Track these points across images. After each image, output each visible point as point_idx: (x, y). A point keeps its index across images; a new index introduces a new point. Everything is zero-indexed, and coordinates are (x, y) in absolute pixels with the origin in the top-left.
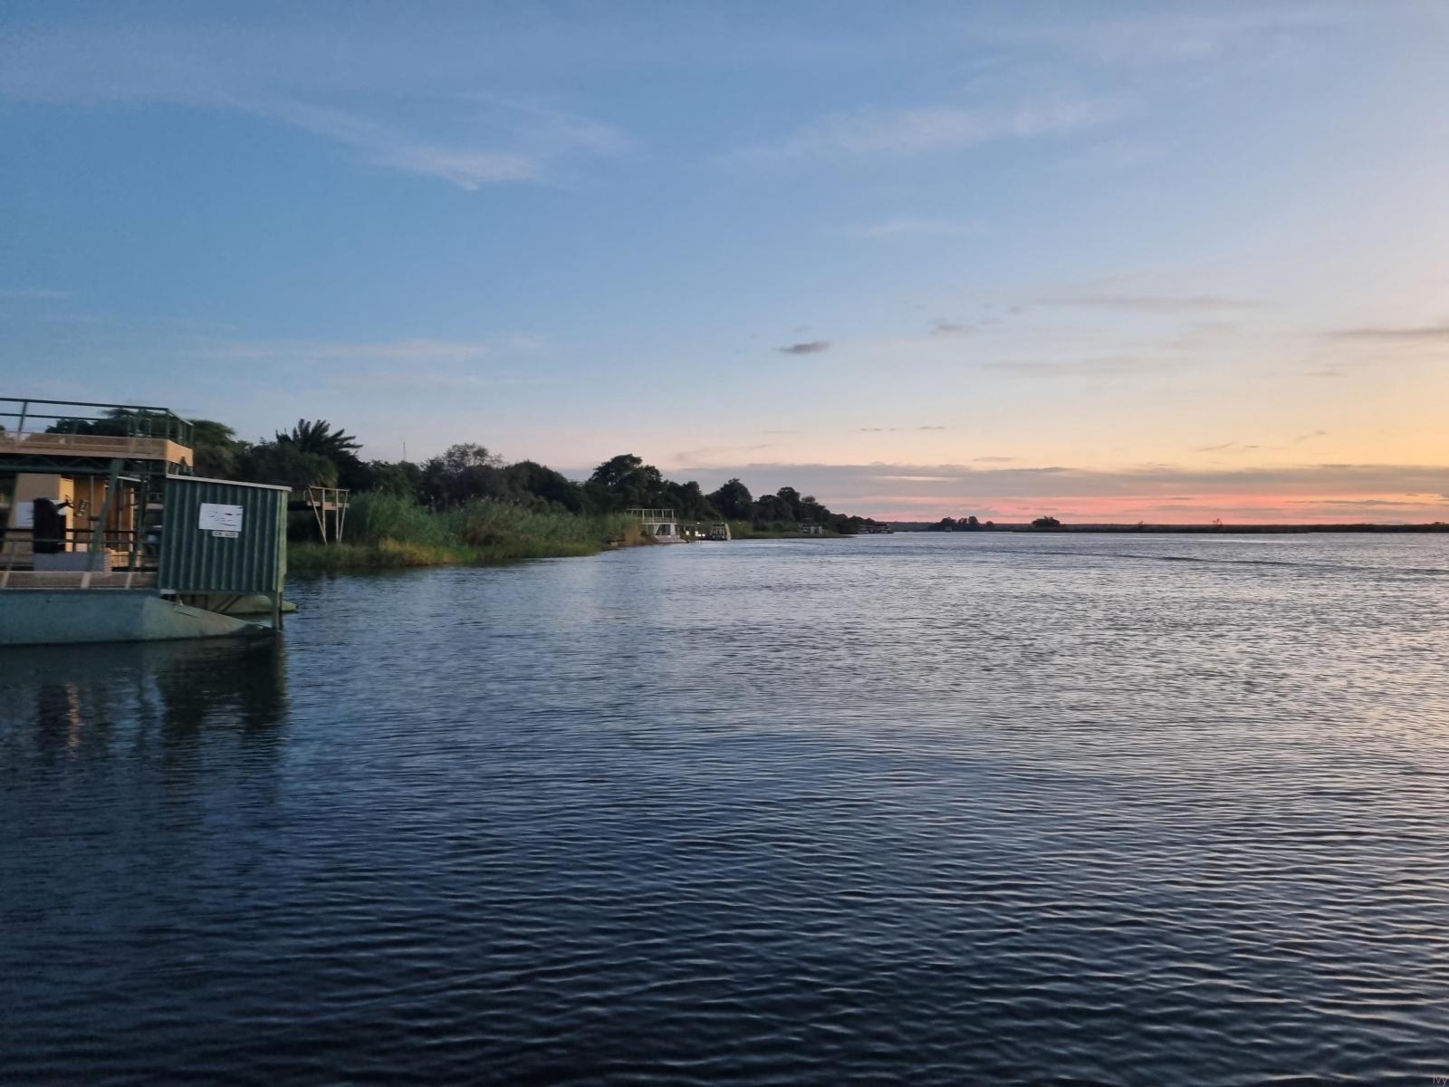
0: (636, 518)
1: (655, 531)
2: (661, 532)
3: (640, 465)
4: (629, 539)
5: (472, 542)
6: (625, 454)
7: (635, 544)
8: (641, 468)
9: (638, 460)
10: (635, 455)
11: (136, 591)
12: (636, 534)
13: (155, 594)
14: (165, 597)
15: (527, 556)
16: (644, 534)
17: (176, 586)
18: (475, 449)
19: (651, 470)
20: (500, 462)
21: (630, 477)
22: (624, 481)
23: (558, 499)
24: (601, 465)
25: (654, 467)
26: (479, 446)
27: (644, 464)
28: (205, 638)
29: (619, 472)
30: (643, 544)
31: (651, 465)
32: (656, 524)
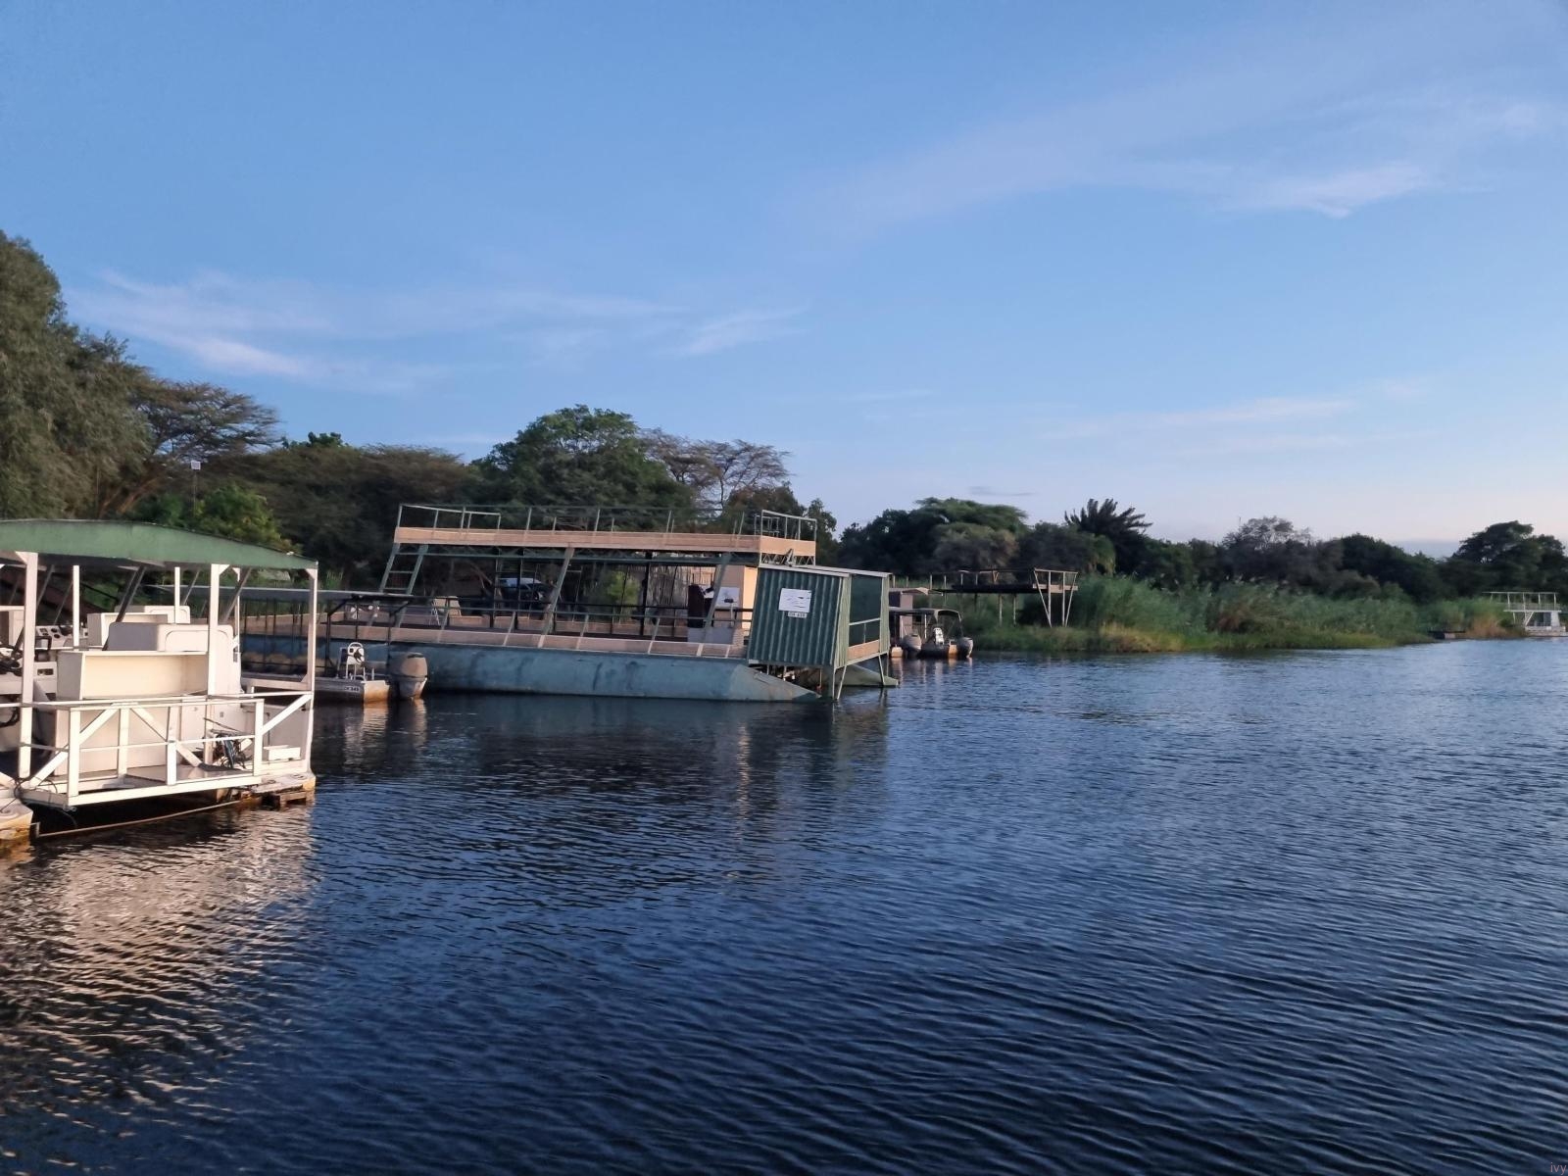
0: (1498, 603)
1: (1527, 621)
2: (1536, 623)
3: (1531, 535)
4: (1480, 627)
5: (1225, 629)
6: (1506, 521)
7: (1489, 637)
8: (1533, 539)
9: (1527, 529)
10: (1522, 522)
11: (733, 661)
12: (1493, 623)
13: (745, 663)
14: (752, 666)
15: (1288, 647)
16: (1506, 624)
17: (759, 658)
18: (1277, 523)
19: (1548, 541)
20: (1308, 536)
21: (1512, 551)
22: (1503, 555)
23: (1392, 580)
24: (1471, 536)
25: (1552, 537)
26: (1281, 520)
27: (1536, 533)
28: (773, 702)
29: (1497, 543)
30: (1499, 637)
31: (1547, 533)
32: (1529, 612)
